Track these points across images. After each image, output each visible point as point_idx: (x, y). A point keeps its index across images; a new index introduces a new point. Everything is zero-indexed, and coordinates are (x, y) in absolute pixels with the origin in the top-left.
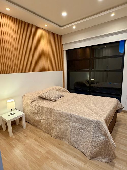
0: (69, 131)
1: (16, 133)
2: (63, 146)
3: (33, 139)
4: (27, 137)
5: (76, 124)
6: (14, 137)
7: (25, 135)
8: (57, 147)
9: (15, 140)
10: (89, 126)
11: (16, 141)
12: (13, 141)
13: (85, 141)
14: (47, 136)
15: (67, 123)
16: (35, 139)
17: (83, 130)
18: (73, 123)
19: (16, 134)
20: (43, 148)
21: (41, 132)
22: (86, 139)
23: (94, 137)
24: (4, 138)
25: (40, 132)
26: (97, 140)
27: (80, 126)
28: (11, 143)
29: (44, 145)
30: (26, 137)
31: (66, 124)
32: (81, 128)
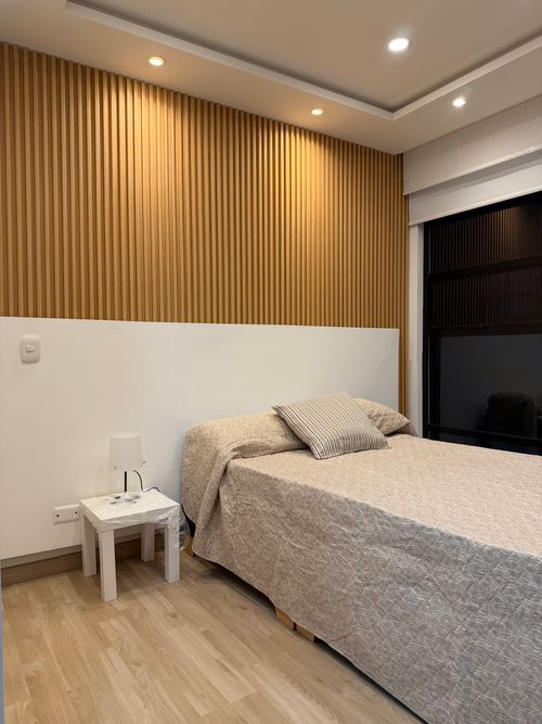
0: (348, 586)
1: (135, 592)
2: (339, 691)
3: (202, 629)
4: (174, 616)
5: (385, 551)
6: (121, 605)
7: (171, 608)
8: (305, 691)
9: (123, 618)
10: (447, 563)
11: (126, 621)
12: (113, 622)
13: (426, 646)
14: (270, 634)
15: (345, 546)
16: (206, 634)
17: (414, 584)
18: (371, 544)
19: (135, 597)
20: (232, 679)
21: (244, 608)
22: (432, 636)
23: (473, 624)
24: (81, 602)
25: (239, 610)
26: (487, 646)
27: (405, 562)
28: (103, 626)
29: (240, 667)
30: (168, 617)
31: (340, 548)
32: (409, 577)
